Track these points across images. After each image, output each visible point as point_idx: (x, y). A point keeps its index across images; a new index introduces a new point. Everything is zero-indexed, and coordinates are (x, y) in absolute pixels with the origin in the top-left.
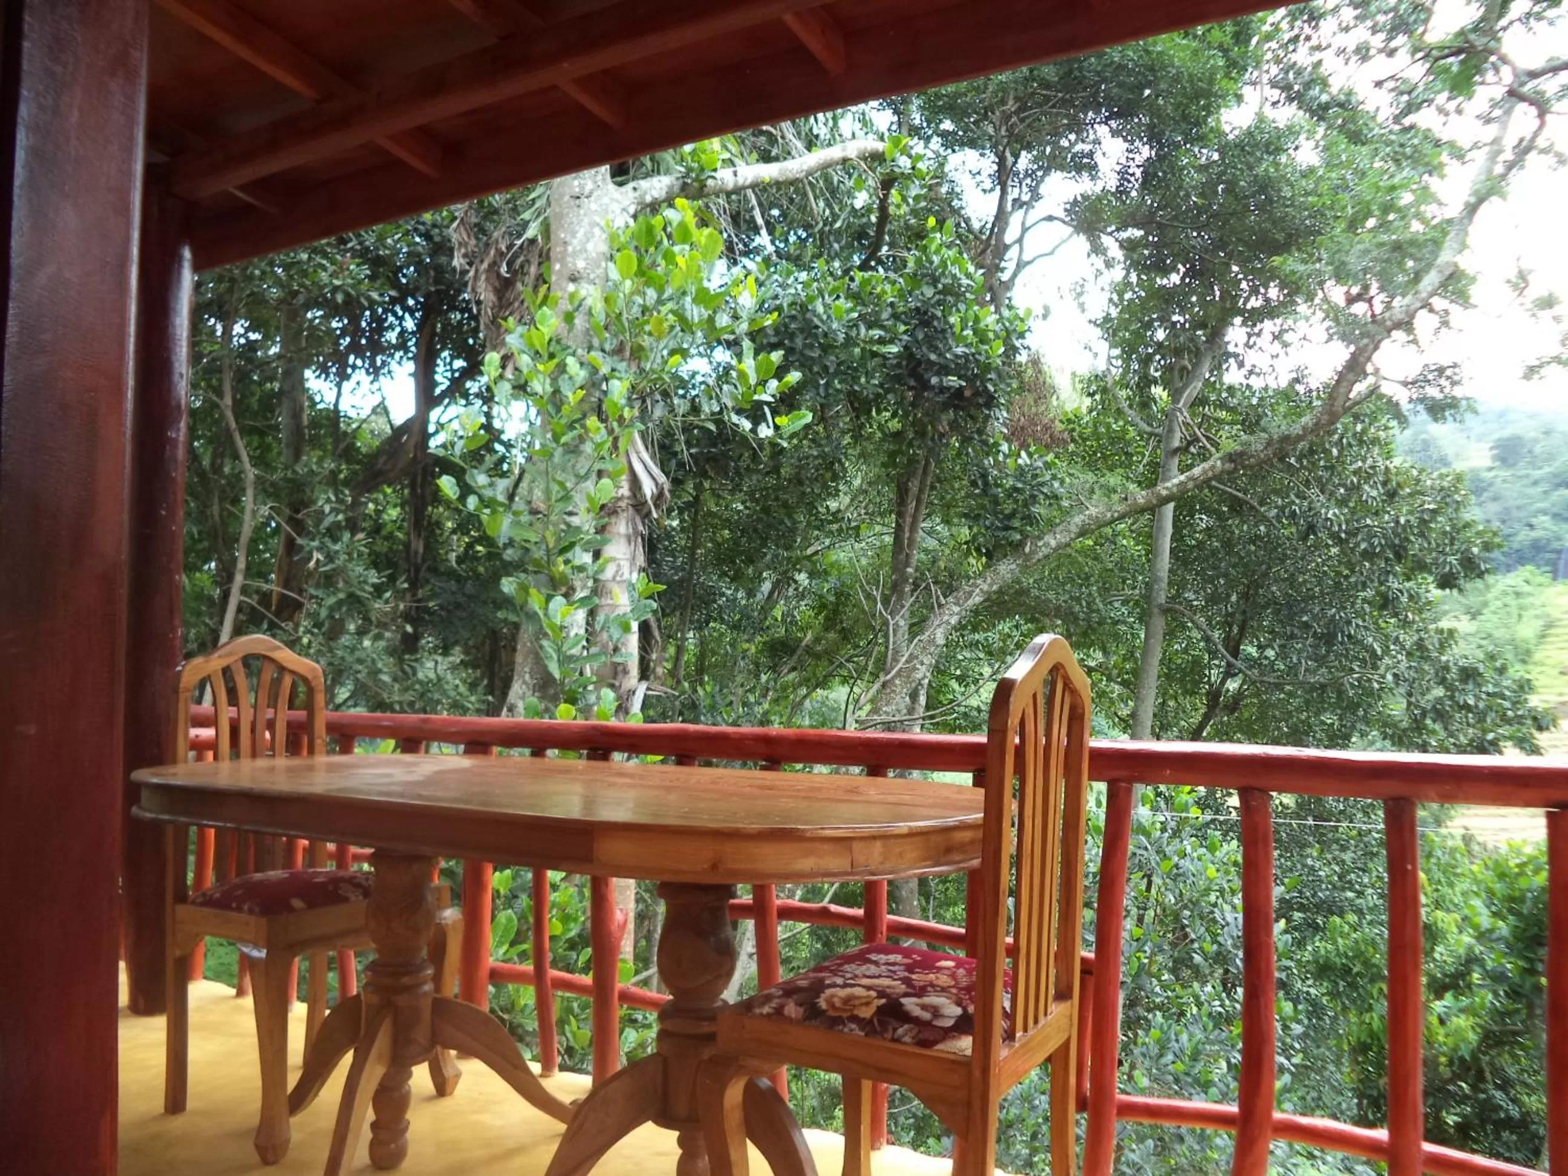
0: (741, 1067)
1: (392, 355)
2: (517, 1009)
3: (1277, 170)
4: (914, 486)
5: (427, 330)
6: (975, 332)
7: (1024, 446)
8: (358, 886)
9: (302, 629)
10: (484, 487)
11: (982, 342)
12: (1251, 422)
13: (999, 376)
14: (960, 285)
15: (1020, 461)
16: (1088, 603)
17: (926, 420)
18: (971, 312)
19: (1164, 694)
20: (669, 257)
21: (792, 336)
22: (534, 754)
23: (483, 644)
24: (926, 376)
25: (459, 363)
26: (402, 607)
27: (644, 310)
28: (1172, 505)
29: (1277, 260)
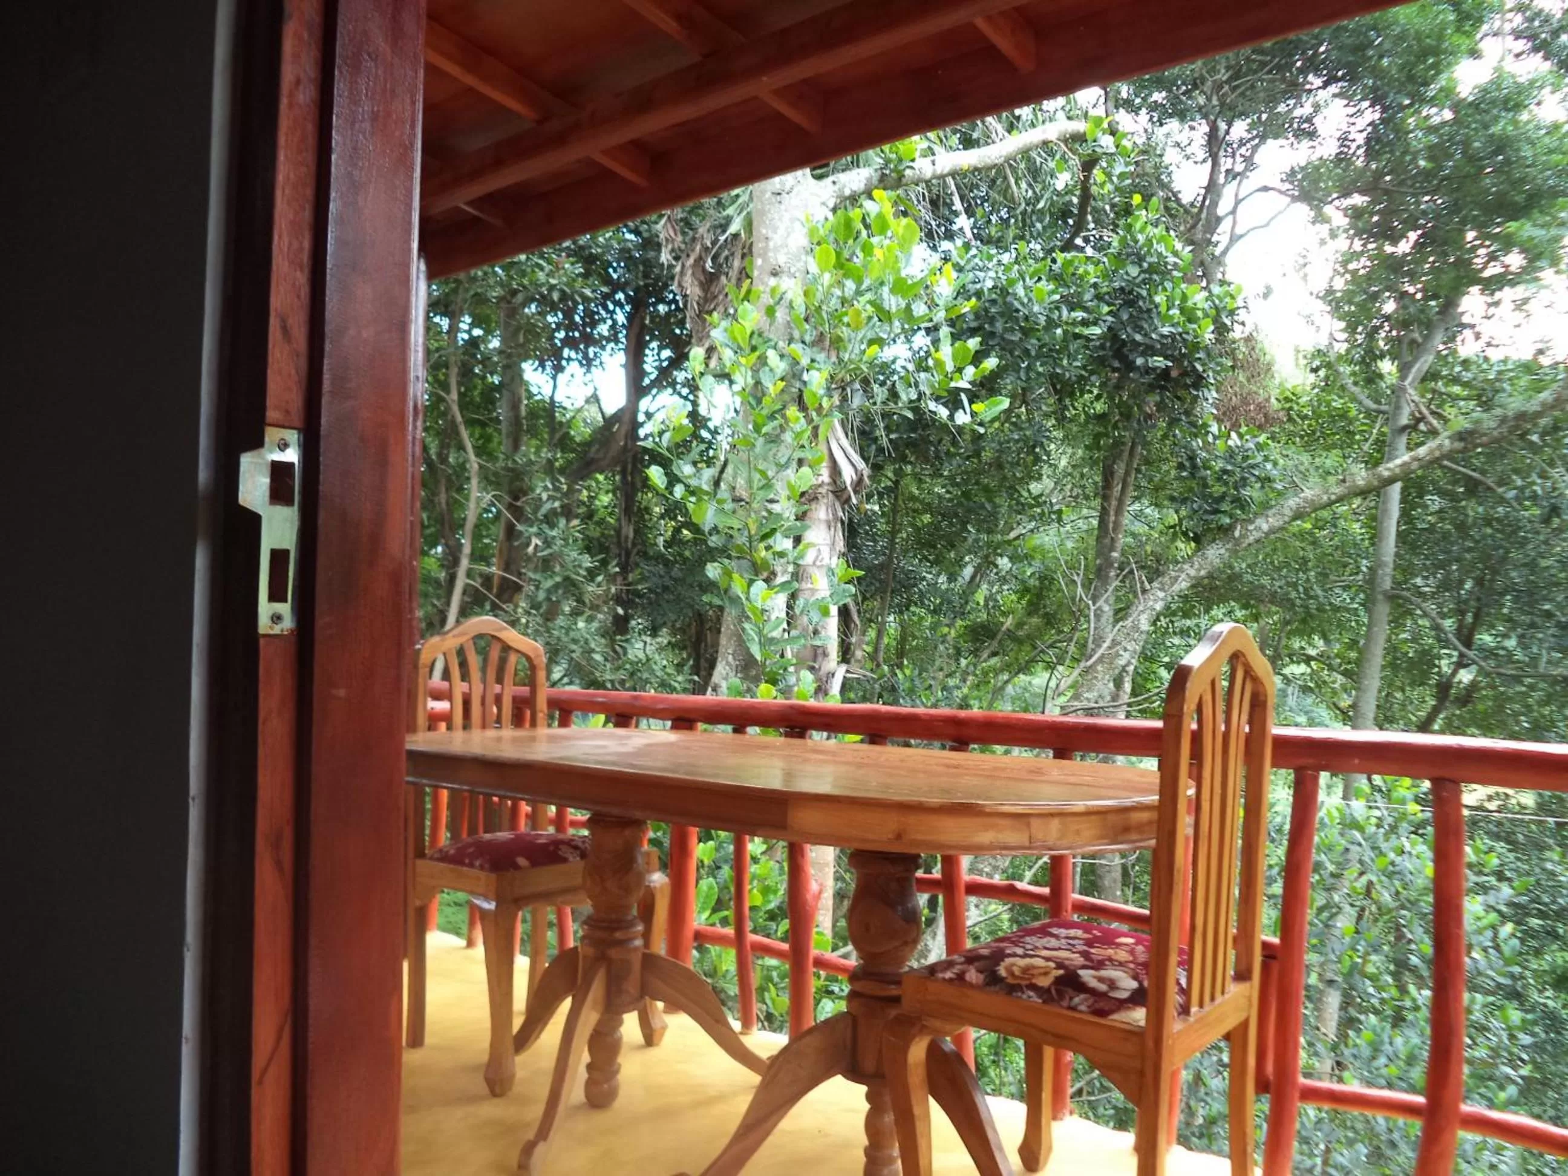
0: (924, 1026)
1: (603, 348)
2: (720, 974)
3: (1516, 128)
4: (1120, 469)
5: (637, 321)
6: (1182, 310)
7: (1236, 426)
8: (576, 848)
9: (520, 610)
10: (689, 477)
11: (1190, 321)
12: (1485, 395)
13: (1209, 355)
14: (1166, 263)
15: (1230, 443)
16: (1305, 589)
17: (1131, 402)
18: (1178, 290)
19: (1390, 686)
20: (867, 249)
21: (992, 320)
22: (735, 731)
23: (689, 625)
24: (1131, 357)
25: (666, 353)
26: (613, 590)
27: (844, 301)
28: (1397, 487)
29: (1512, 226)
